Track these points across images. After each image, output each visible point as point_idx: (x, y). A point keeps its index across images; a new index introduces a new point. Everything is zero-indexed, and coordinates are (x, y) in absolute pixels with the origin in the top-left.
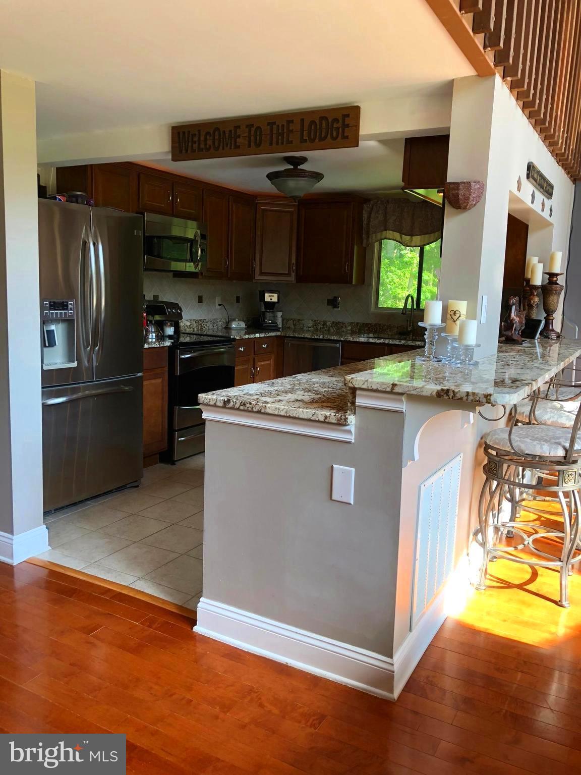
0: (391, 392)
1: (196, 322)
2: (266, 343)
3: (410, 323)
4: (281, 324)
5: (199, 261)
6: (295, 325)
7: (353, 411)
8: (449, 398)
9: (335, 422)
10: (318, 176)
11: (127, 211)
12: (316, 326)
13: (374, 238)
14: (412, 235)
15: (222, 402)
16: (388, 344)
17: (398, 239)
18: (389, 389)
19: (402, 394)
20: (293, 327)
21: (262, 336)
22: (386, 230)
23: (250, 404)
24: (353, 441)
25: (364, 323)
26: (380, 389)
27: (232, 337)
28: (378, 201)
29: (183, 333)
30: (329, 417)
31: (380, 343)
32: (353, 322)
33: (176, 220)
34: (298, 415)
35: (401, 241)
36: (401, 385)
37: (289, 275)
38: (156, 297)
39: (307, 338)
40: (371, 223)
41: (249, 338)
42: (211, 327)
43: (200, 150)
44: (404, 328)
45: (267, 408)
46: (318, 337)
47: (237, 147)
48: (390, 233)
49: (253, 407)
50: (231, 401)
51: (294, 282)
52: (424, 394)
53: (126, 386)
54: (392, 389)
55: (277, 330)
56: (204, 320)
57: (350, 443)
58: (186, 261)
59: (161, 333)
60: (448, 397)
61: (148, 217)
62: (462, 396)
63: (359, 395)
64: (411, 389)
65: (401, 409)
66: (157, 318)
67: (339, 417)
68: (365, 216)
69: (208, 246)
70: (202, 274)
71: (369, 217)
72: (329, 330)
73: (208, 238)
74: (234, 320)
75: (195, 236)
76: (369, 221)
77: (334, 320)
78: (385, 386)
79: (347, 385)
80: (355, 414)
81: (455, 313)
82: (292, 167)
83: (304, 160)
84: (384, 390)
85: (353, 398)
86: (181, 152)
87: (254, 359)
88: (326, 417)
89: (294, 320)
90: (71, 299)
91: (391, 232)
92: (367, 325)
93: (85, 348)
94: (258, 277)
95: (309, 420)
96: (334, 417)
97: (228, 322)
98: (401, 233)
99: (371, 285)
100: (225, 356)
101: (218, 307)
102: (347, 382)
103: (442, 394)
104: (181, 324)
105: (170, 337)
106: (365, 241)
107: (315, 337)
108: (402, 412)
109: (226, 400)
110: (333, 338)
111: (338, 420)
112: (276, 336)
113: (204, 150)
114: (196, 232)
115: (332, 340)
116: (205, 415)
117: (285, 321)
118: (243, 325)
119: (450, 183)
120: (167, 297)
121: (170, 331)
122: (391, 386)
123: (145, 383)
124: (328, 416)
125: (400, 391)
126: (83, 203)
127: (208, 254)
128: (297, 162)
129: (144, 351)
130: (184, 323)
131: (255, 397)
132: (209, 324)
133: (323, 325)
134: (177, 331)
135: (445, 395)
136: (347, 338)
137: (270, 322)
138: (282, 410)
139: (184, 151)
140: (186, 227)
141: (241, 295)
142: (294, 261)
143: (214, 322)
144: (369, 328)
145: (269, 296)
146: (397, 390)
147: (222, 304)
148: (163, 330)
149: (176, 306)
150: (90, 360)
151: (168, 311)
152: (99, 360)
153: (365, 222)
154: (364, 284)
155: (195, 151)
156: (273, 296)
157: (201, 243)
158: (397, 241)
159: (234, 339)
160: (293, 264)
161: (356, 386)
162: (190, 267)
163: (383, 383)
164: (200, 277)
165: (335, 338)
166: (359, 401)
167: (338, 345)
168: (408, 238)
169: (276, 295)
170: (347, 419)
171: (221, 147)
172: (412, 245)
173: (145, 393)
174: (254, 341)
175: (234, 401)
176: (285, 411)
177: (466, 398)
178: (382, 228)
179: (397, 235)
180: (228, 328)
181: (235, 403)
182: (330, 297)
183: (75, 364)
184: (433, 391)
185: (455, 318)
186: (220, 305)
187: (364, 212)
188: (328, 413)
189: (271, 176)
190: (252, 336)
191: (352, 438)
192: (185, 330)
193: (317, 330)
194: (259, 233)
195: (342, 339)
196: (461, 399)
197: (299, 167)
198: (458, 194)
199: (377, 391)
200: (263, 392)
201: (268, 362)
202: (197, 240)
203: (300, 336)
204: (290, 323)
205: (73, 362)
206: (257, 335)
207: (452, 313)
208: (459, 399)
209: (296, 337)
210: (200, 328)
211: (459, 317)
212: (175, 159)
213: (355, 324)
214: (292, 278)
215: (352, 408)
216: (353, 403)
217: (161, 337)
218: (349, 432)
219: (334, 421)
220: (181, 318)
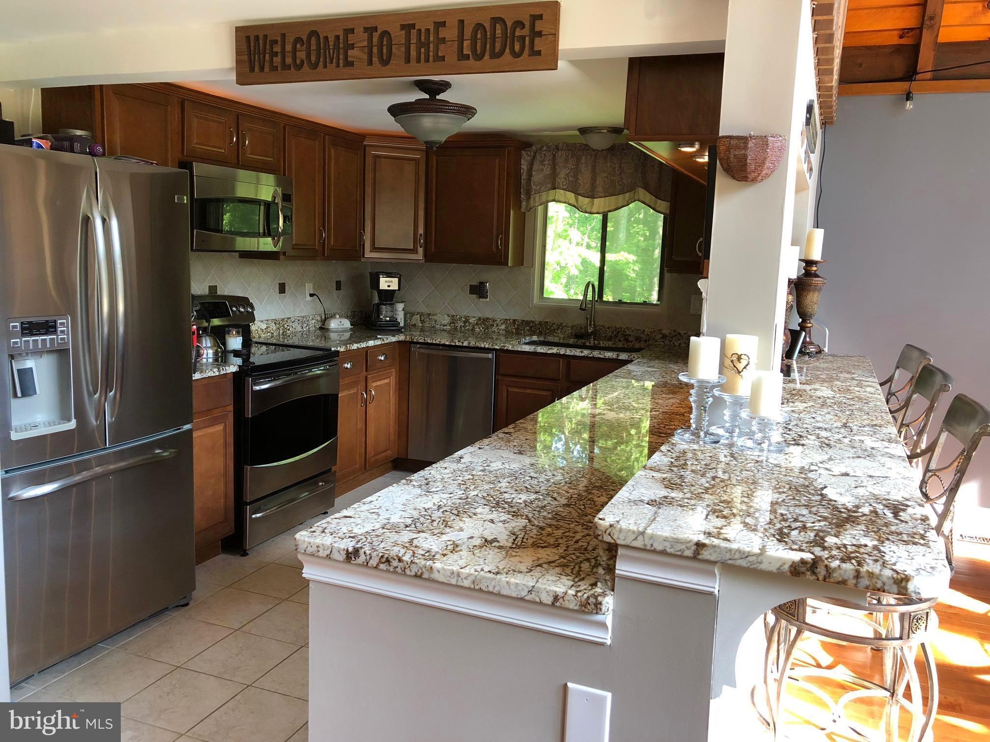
0: (695, 557)
1: (275, 323)
2: (384, 354)
3: (591, 322)
4: (403, 322)
5: (279, 235)
6: (422, 322)
7: (609, 584)
8: (818, 580)
9: (576, 608)
10: (467, 111)
11: (164, 163)
12: (453, 323)
13: (537, 199)
14: (592, 197)
15: (344, 553)
16: (564, 355)
17: (573, 201)
18: (688, 553)
19: (714, 563)
20: (420, 325)
21: (378, 343)
22: (554, 189)
23: (400, 560)
24: (609, 642)
25: (524, 321)
26: (669, 551)
27: (333, 349)
28: (543, 147)
29: (257, 343)
30: (563, 597)
31: (552, 354)
32: (508, 318)
33: (242, 173)
34: (497, 589)
35: (575, 204)
36: (714, 546)
37: (414, 251)
38: (213, 289)
39: (444, 345)
40: (533, 179)
41: (358, 348)
42: (299, 329)
43: (285, 67)
44: (581, 328)
45: (435, 571)
46: (460, 344)
47: (349, 64)
48: (560, 193)
49: (405, 568)
50: (362, 552)
51: (421, 262)
52: (763, 567)
53: (165, 449)
54: (697, 553)
55: (399, 331)
56: (288, 318)
57: (602, 644)
58: (258, 235)
59: (221, 348)
60: (814, 577)
61: (199, 168)
62: (846, 578)
63: (623, 556)
64: (737, 556)
65: (712, 590)
66: (216, 322)
67: (583, 599)
68: (524, 167)
69: (294, 211)
70: (284, 253)
71: (530, 170)
72: (473, 330)
73: (294, 197)
74: (333, 316)
75: (274, 197)
76: (530, 175)
77: (480, 315)
78: (683, 547)
79: (600, 538)
80: (613, 590)
81: (739, 358)
82: (427, 97)
83: (446, 86)
84: (679, 553)
85: (609, 559)
86: (252, 69)
87: (366, 378)
88: (556, 598)
89: (421, 315)
90: (62, 315)
91: (562, 192)
92: (528, 323)
93: (90, 395)
94: (368, 254)
95: (522, 599)
96: (573, 598)
97: (325, 320)
98: (577, 193)
99: (533, 265)
100: (323, 381)
101: (309, 298)
102: (600, 533)
103: (803, 569)
104: (253, 328)
105: (236, 353)
106: (524, 204)
107: (457, 344)
108: (711, 594)
109: (351, 549)
110: (482, 346)
111: (581, 605)
112: (399, 342)
113: (292, 69)
114: (275, 191)
115: (481, 347)
116: (309, 572)
117: (408, 316)
118: (347, 324)
119: (723, 137)
120: (230, 288)
121: (235, 342)
122: (694, 548)
123: (195, 434)
124: (561, 595)
125: (713, 558)
126: (83, 152)
127: (294, 224)
128: (434, 89)
129: (194, 384)
130: (256, 328)
131: (406, 536)
132: (295, 325)
133: (465, 322)
134: (247, 343)
135: (809, 573)
136: (504, 346)
137: (388, 319)
138: (466, 578)
139: (257, 69)
140: (258, 182)
141: (342, 278)
142: (421, 231)
143: (303, 320)
144: (531, 327)
145: (386, 282)
146: (705, 554)
147: (315, 295)
148: (224, 344)
149: (245, 301)
150: (100, 414)
151: (232, 310)
152: (116, 412)
153: (524, 176)
154: (523, 265)
155: (276, 68)
156: (392, 282)
157: (282, 206)
158: (570, 204)
159: (337, 353)
160: (421, 235)
161: (619, 542)
162: (266, 244)
163: (677, 541)
164: (282, 257)
165: (487, 346)
166: (623, 568)
167: (490, 356)
168: (587, 200)
169: (396, 280)
170: (600, 603)
171: (321, 64)
172: (594, 210)
173: (196, 450)
174: (367, 352)
175: (368, 552)
176: (471, 579)
177: (854, 581)
178: (549, 186)
179: (571, 196)
180: (323, 329)
181: (368, 557)
182: (474, 283)
183: (72, 425)
184: (784, 564)
185: (740, 366)
186: (311, 295)
187: (523, 162)
188: (560, 589)
189: (396, 110)
190: (363, 345)
191: (607, 638)
192: (260, 337)
193: (456, 328)
194: (369, 190)
195: (497, 347)
196: (844, 582)
197: (438, 97)
198: (745, 157)
199: (664, 553)
200: (416, 514)
201: (387, 381)
202: (277, 204)
203: (434, 342)
204: (416, 319)
205: (69, 420)
206: (371, 343)
207: (735, 358)
208: (839, 583)
209: (428, 344)
210: (281, 332)
211: (747, 365)
212: (242, 80)
213: (512, 321)
214: (420, 255)
215: (608, 577)
216: (611, 569)
217: (222, 357)
218: (603, 625)
219: (572, 606)
220: (253, 320)
